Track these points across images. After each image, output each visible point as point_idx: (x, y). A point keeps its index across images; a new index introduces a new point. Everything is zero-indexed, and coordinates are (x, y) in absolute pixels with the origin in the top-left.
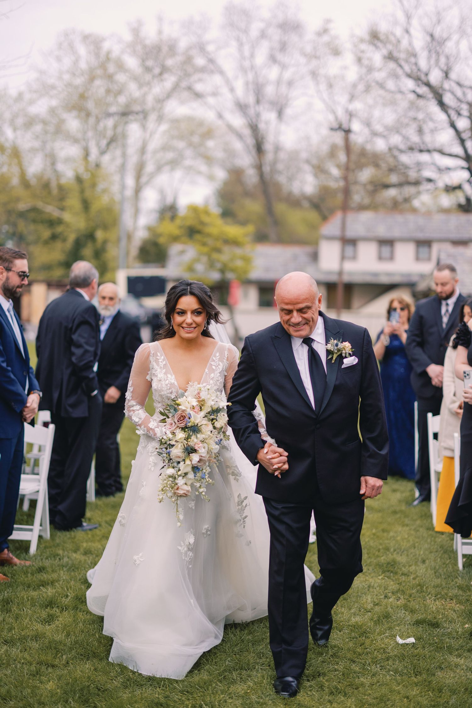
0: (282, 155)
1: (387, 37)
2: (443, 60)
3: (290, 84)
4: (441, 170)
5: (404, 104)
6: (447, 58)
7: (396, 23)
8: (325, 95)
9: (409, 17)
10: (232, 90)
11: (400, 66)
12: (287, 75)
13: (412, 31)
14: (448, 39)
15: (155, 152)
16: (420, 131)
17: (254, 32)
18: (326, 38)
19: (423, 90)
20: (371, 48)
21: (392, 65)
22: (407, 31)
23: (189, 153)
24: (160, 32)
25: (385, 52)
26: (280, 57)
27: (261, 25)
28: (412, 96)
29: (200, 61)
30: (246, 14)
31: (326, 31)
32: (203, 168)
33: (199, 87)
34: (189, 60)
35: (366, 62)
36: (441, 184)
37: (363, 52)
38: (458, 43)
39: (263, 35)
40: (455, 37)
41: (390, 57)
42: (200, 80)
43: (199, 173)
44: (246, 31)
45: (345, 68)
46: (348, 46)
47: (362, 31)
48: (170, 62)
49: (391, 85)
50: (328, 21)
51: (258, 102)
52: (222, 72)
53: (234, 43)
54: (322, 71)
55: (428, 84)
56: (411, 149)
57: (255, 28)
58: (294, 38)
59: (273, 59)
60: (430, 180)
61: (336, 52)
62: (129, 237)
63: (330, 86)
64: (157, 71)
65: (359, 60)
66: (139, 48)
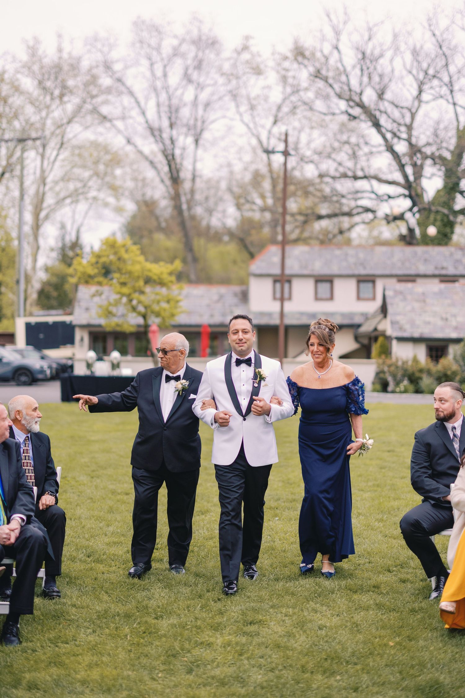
0: (199, 184)
1: (313, 54)
2: (376, 79)
3: (207, 105)
4: (379, 198)
5: (334, 127)
6: (381, 76)
7: (323, 39)
8: (247, 118)
9: (337, 33)
10: (143, 113)
11: (331, 86)
12: (204, 96)
13: (341, 47)
14: (381, 56)
15: (56, 183)
16: (354, 156)
17: (166, 50)
18: (246, 56)
19: (357, 111)
20: (295, 66)
21: (320, 84)
22: (337, 48)
23: (94, 183)
24: (60, 50)
25: (311, 69)
26: (195, 75)
27: (175, 42)
28: (345, 118)
29: (106, 81)
30: (156, 30)
31: (245, 48)
32: (111, 200)
33: (105, 110)
34: (93, 80)
35: (290, 80)
36: (380, 214)
37: (287, 70)
38: (391, 60)
39: (176, 53)
40: (389, 54)
41: (317, 75)
42: (106, 102)
43: (106, 205)
44: (158, 49)
45: (269, 87)
46: (271, 63)
47: (286, 48)
48: (71, 83)
49: (319, 105)
50: (247, 38)
51: (171, 126)
52: (131, 93)
53: (145, 62)
54: (243, 92)
55: (361, 105)
56: (345, 176)
57: (168, 44)
58: (210, 55)
59: (187, 78)
60: (367, 210)
61: (258, 71)
62: (28, 279)
63: (252, 108)
64: (57, 92)
65: (284, 79)
66: (36, 68)
